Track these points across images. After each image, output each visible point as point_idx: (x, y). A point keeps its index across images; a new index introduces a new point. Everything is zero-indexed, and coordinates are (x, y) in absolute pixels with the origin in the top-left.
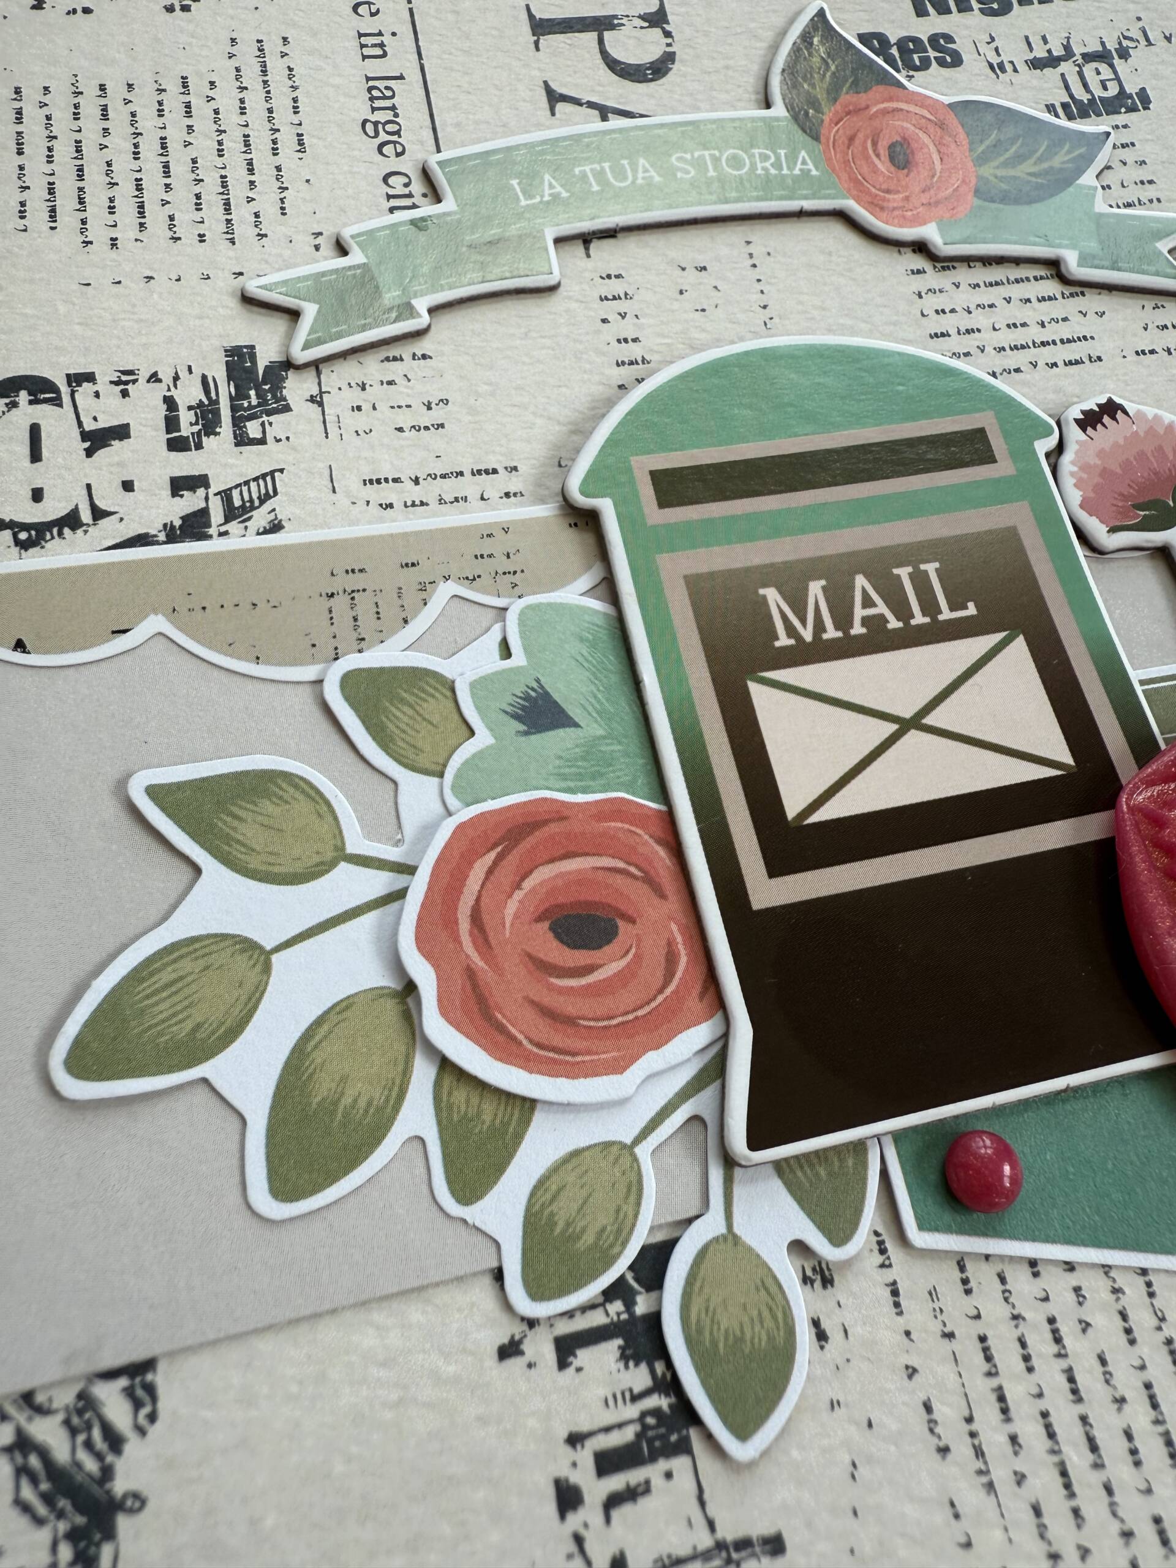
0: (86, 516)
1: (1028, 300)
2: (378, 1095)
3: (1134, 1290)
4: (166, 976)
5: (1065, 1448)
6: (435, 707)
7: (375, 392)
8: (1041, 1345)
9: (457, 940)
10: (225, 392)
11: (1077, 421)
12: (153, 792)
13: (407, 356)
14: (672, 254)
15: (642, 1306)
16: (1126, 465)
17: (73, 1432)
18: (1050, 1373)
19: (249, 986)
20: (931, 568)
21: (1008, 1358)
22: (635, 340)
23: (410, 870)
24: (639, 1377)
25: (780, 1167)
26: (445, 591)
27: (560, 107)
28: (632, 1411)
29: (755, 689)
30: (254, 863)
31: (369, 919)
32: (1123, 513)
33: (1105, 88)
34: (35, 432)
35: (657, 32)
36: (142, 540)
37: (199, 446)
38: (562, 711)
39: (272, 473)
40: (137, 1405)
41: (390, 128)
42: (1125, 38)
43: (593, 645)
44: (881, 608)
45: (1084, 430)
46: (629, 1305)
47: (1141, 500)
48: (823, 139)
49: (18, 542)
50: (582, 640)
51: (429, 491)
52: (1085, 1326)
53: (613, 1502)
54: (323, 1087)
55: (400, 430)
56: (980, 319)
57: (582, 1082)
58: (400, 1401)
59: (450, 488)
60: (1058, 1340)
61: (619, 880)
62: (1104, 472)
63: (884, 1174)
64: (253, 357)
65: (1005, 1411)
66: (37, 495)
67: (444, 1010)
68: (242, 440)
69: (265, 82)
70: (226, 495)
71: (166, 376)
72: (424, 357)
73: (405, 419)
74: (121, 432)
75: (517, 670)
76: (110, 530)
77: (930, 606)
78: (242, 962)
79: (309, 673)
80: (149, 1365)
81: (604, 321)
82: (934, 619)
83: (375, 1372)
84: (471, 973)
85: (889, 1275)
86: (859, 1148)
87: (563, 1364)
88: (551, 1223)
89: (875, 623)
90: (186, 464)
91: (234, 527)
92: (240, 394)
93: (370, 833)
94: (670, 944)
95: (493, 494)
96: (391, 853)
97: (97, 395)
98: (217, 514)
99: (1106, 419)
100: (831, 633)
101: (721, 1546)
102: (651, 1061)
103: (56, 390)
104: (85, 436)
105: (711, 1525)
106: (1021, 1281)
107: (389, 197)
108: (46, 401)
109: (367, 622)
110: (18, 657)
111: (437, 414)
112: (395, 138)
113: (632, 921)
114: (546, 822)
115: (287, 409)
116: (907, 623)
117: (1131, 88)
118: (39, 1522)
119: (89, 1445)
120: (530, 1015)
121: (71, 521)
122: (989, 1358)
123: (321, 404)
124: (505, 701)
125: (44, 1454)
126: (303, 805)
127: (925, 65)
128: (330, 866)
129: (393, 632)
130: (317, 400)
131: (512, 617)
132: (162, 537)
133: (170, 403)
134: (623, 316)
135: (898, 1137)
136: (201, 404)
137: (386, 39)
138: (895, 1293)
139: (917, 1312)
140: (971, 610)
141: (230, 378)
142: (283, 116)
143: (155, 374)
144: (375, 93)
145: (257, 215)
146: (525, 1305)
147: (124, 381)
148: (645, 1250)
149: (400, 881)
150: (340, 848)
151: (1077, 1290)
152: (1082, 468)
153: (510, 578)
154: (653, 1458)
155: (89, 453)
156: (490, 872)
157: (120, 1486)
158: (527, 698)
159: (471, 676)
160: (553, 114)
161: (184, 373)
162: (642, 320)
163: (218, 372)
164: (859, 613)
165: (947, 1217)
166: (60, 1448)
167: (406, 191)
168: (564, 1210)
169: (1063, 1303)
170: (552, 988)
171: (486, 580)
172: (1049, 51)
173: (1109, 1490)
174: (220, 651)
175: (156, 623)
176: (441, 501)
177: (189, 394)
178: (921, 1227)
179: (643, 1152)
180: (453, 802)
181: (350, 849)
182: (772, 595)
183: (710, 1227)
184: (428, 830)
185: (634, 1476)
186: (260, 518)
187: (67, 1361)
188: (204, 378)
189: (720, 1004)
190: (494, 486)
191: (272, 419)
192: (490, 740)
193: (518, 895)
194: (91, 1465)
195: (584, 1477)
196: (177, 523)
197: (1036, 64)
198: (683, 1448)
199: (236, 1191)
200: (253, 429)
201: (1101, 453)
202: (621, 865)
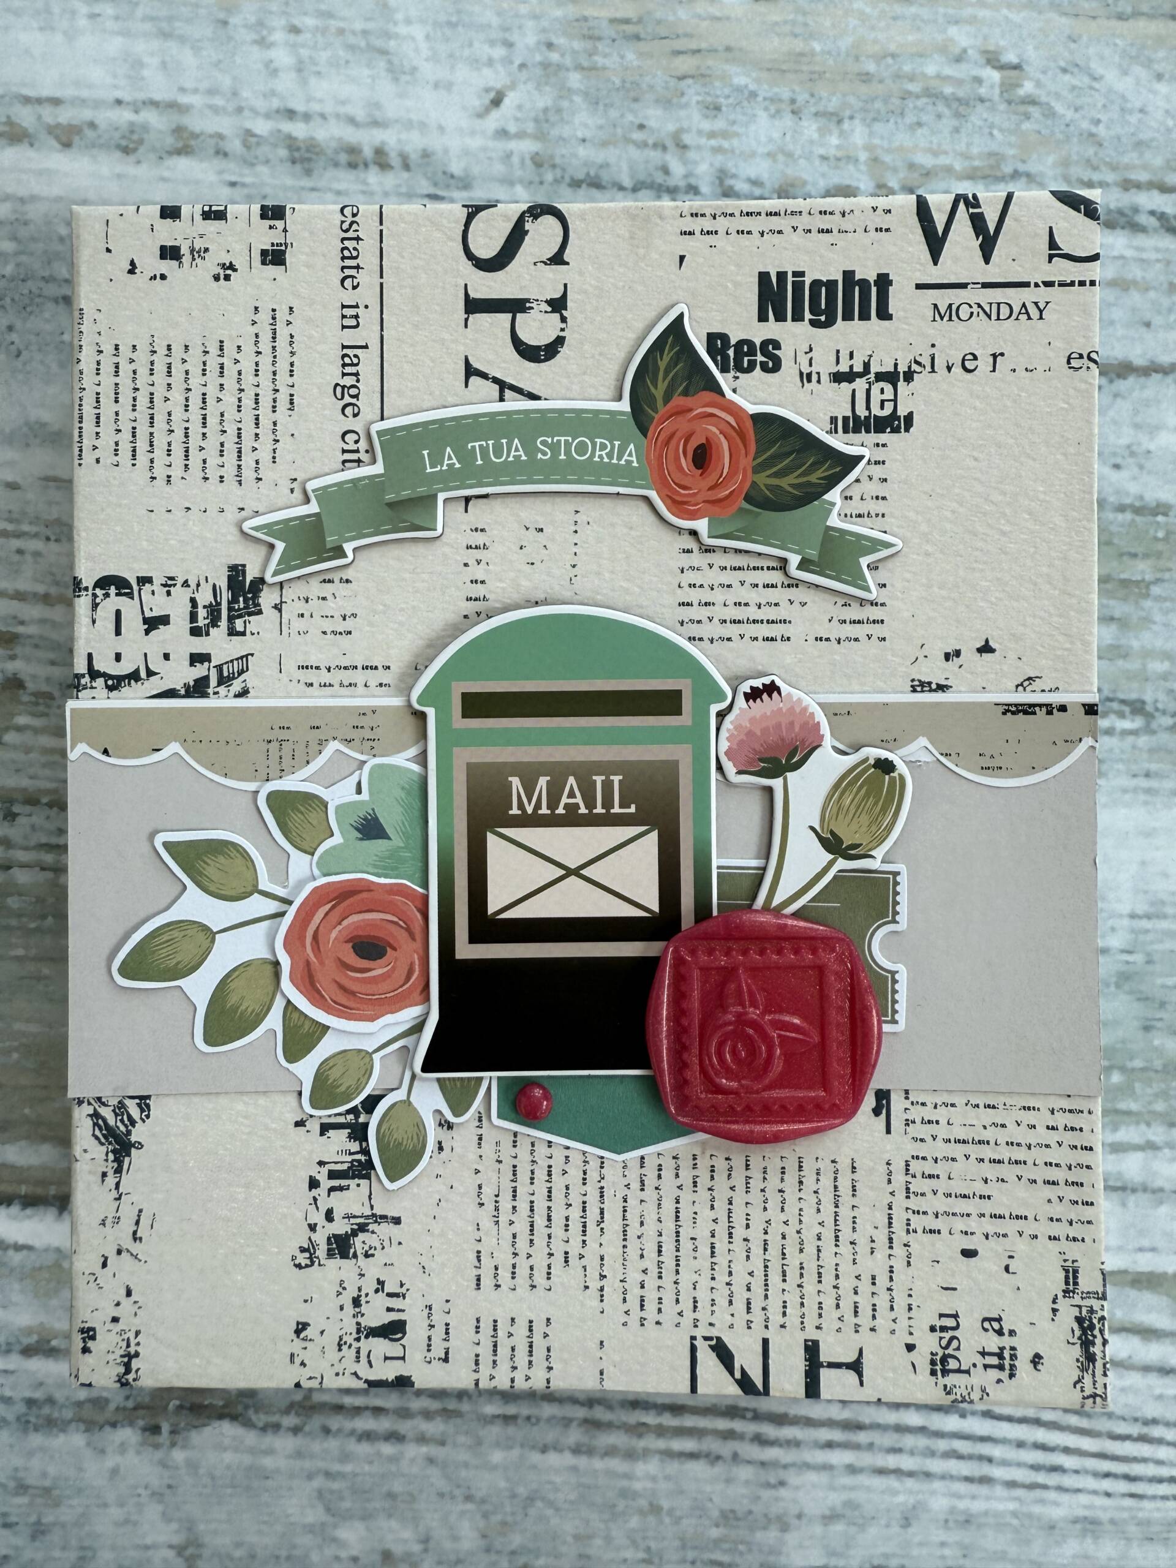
0: (143, 674)
1: (757, 586)
2: (258, 1009)
3: (594, 1164)
4: (165, 937)
5: (536, 1217)
6: (314, 817)
7: (314, 603)
8: (541, 1175)
9: (304, 946)
10: (225, 596)
11: (745, 694)
12: (166, 845)
13: (337, 580)
14: (523, 514)
15: (362, 1119)
16: (765, 731)
17: (116, 1115)
18: (541, 1187)
19: (204, 948)
20: (616, 779)
21: (523, 1176)
22: (483, 582)
23: (290, 903)
24: (355, 1146)
25: (438, 1080)
26: (333, 746)
27: (474, 380)
28: (349, 1158)
29: (491, 838)
30: (212, 888)
31: (265, 924)
32: (751, 763)
33: (882, 408)
34: (118, 613)
35: (556, 316)
36: (170, 694)
37: (208, 634)
38: (383, 830)
39: (247, 656)
40: (142, 1111)
41: (353, 391)
42: (917, 362)
43: (408, 793)
44: (579, 800)
45: (747, 701)
46: (357, 1117)
47: (766, 756)
48: (650, 434)
49: (107, 687)
50: (403, 788)
51: (336, 677)
52: (565, 1172)
53: (332, 1190)
54: (233, 1000)
55: (324, 633)
56: (718, 596)
57: (352, 1023)
58: (249, 1133)
59: (347, 676)
60: (550, 1175)
61: (393, 928)
62: (750, 733)
63: (489, 1088)
64: (244, 572)
65: (514, 1196)
66: (118, 657)
67: (292, 980)
68: (232, 632)
69: (274, 348)
70: (219, 668)
71: (193, 583)
72: (348, 581)
73: (328, 625)
74: (164, 620)
75: (362, 802)
76: (156, 685)
77: (608, 803)
78: (201, 936)
79: (252, 786)
80: (149, 1097)
81: (466, 565)
82: (608, 811)
83: (241, 1119)
84: (308, 963)
85: (480, 1131)
86: (480, 1079)
87: (322, 1134)
88: (327, 1078)
89: (572, 808)
90: (199, 645)
91: (222, 690)
92: (234, 600)
93: (272, 879)
94: (412, 965)
95: (373, 683)
96: (281, 892)
97: (153, 593)
98: (213, 681)
99: (765, 696)
100: (544, 810)
101: (374, 1215)
102: (389, 1018)
103: (131, 588)
104: (146, 621)
105: (372, 1207)
106: (542, 1151)
107: (344, 451)
108: (125, 594)
109: (287, 762)
110: (104, 758)
111: (349, 624)
112: (354, 401)
113: (395, 949)
114: (360, 892)
115: (260, 612)
116: (591, 811)
117: (902, 412)
118: (102, 1144)
119: (122, 1121)
120: (334, 988)
121: (134, 676)
122: (514, 1175)
123: (280, 611)
124: (353, 819)
125: (104, 1120)
126: (239, 861)
127: (750, 368)
128: (251, 894)
129: (301, 768)
130: (278, 608)
131: (367, 768)
132: (183, 692)
133: (193, 601)
134: (479, 562)
135: (499, 1078)
136: (211, 605)
137: (361, 311)
138: (480, 1139)
139: (488, 1148)
140: (632, 809)
141: (229, 587)
142: (283, 378)
143: (186, 581)
144: (347, 360)
145: (257, 462)
146: (309, 1110)
147: (169, 584)
148: (369, 1096)
149: (283, 907)
150: (256, 885)
151: (567, 1157)
152: (736, 728)
153: (371, 743)
154: (353, 1178)
155: (147, 632)
156: (327, 914)
157: (133, 1138)
158: (365, 819)
159: (338, 802)
160: (466, 386)
161: (203, 582)
162: (491, 567)
163: (223, 583)
164: (564, 800)
165: (513, 1115)
166: (111, 1120)
167: (354, 447)
168: (334, 1074)
169: (558, 1163)
170: (347, 976)
171: (357, 742)
172: (851, 367)
173: (550, 1237)
174: (207, 768)
175: (174, 747)
176: (341, 685)
177: (205, 597)
178: (499, 1117)
179: (376, 1057)
180: (316, 872)
181: (261, 887)
182: (515, 782)
183: (399, 1095)
184: (301, 884)
185: (344, 1182)
186: (237, 686)
187: (115, 1090)
188: (214, 586)
189: (427, 999)
190: (374, 678)
191: (251, 618)
192: (341, 841)
193: (339, 928)
194: (122, 1128)
195: (322, 1176)
196: (192, 683)
197: (838, 378)
198: (368, 1177)
199: (189, 1039)
200: (239, 625)
201: (752, 720)
202: (395, 919)
